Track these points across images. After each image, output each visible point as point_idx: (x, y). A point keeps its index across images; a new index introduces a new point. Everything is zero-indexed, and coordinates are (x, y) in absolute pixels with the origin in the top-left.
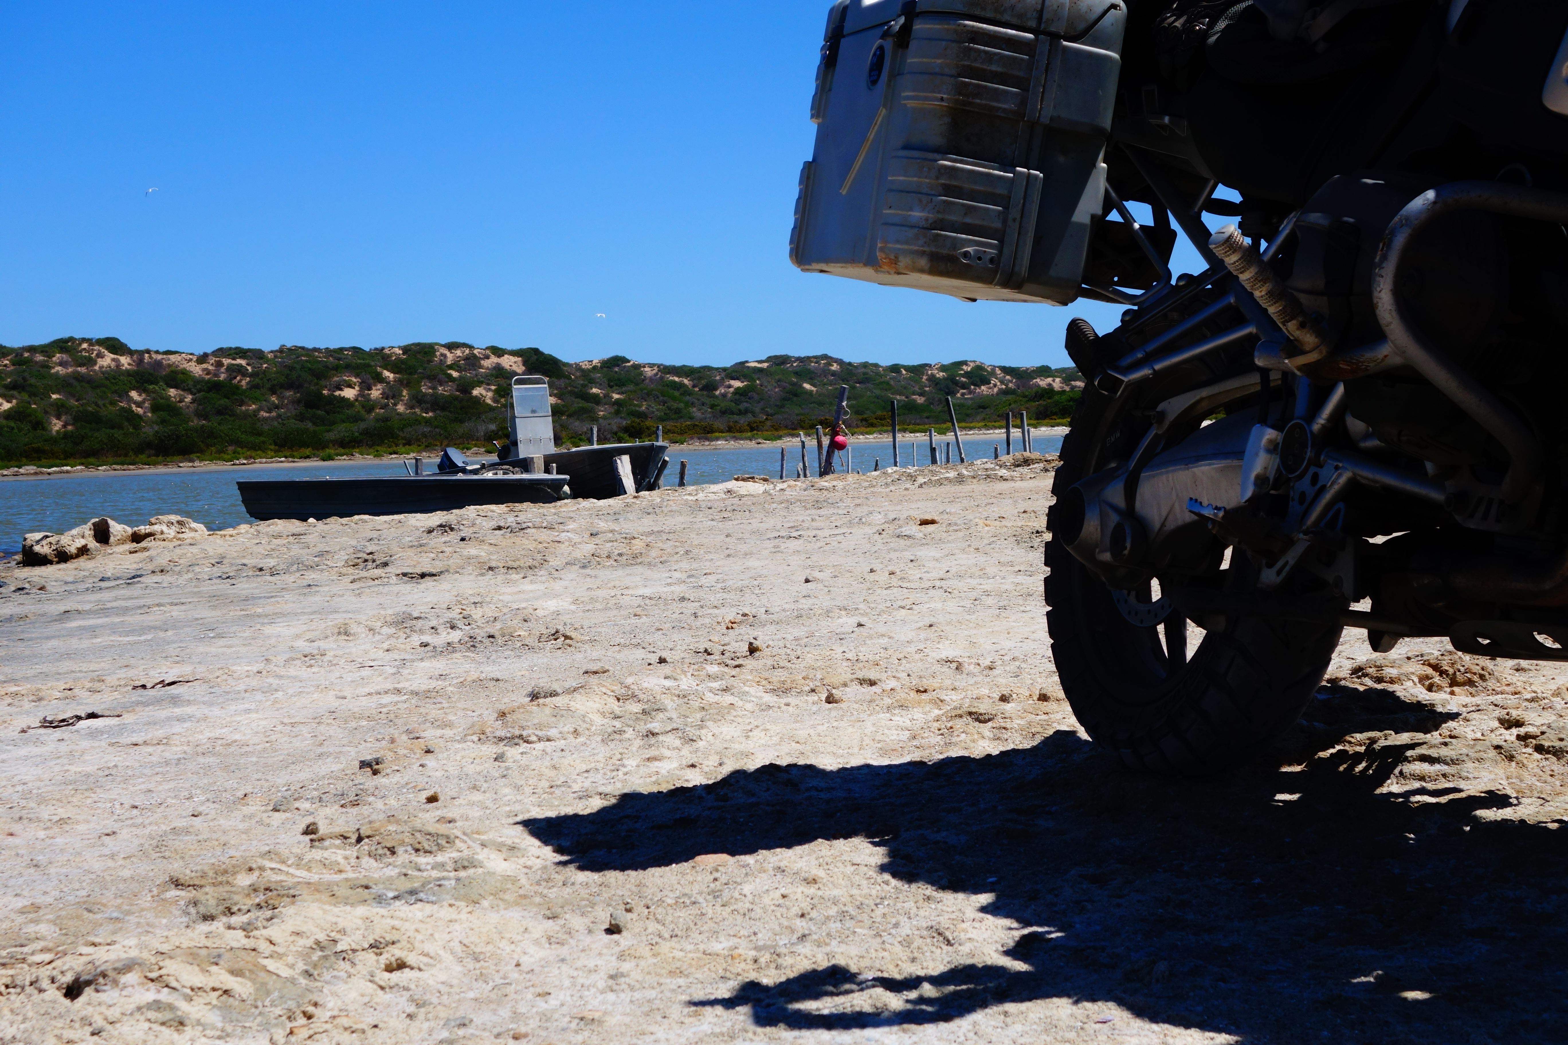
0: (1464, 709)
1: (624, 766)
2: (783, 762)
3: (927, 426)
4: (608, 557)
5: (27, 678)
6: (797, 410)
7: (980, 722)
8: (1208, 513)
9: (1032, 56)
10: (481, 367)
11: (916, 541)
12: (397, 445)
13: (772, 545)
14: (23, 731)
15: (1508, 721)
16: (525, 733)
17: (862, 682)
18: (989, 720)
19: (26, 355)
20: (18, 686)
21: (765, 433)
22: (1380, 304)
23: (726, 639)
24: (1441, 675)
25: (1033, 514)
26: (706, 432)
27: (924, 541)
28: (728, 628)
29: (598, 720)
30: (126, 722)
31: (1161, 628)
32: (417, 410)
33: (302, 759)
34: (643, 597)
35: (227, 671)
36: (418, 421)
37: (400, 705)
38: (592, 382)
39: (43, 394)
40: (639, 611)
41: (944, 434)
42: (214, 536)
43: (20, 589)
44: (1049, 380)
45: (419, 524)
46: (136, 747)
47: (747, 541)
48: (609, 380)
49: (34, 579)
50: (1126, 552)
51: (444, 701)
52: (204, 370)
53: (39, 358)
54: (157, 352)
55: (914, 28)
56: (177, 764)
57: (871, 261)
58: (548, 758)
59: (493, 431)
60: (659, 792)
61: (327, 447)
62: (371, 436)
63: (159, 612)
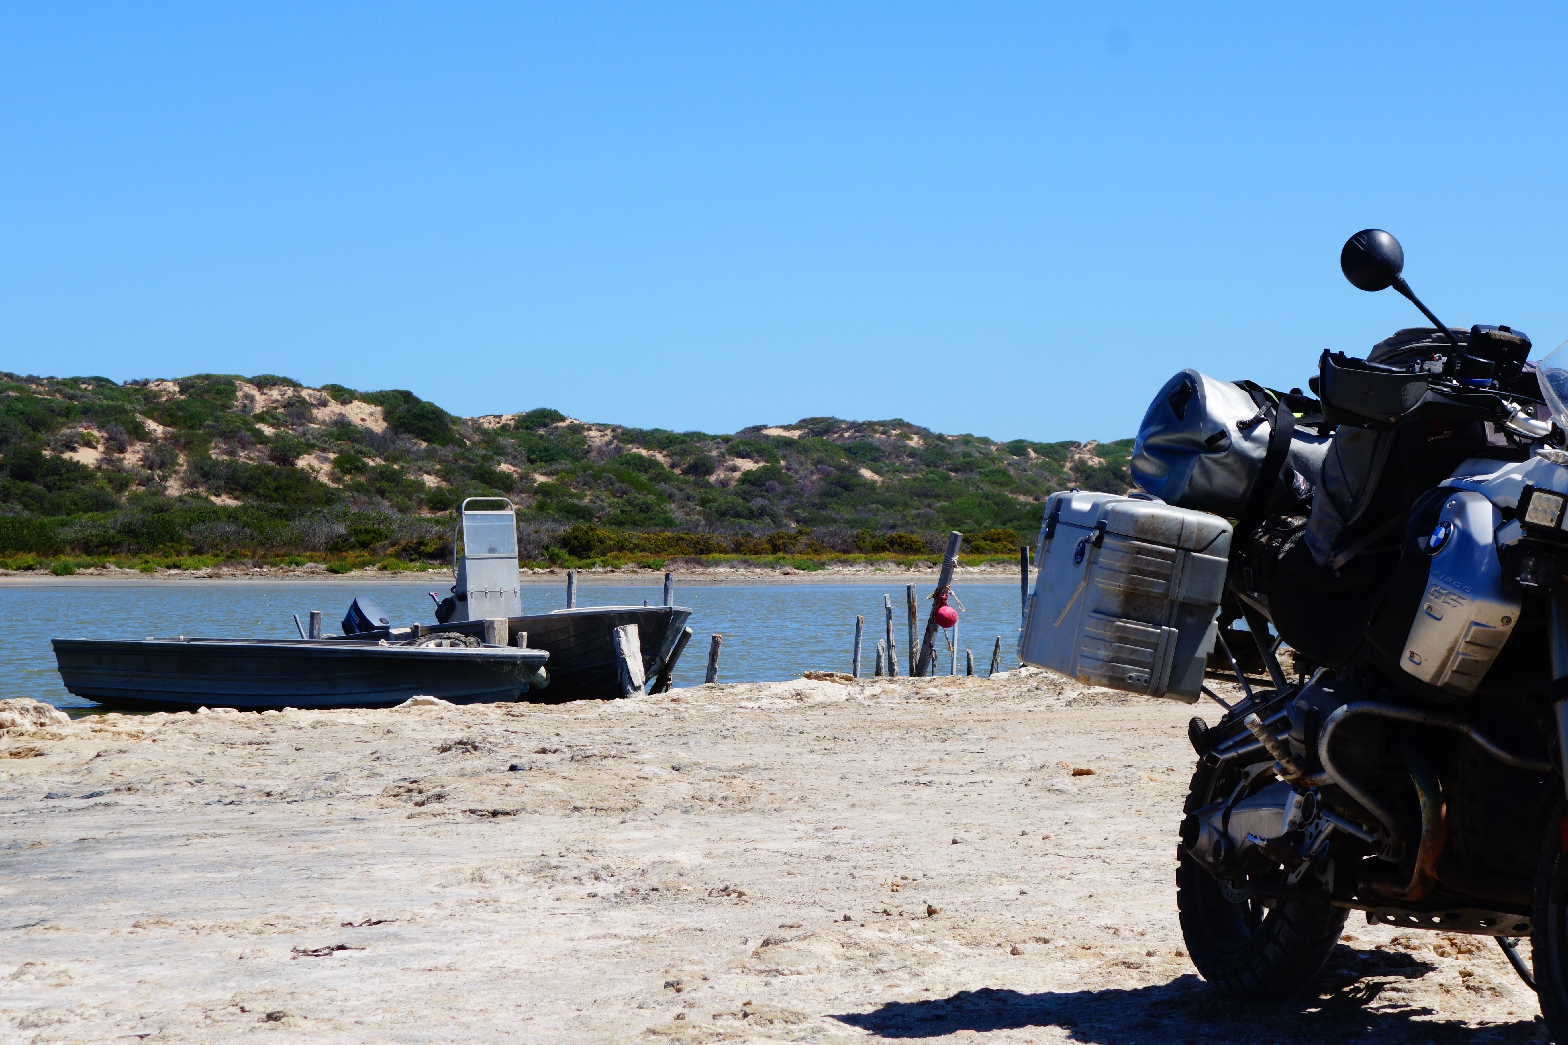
4: (711, 800)
6: (850, 515)
7: (1131, 968)
8: (1258, 842)
9: (1174, 562)
10: (312, 420)
11: (1070, 796)
12: (179, 554)
13: (900, 794)
14: (295, 958)
15: (1464, 973)
16: (780, 968)
17: (1038, 940)
18: (1138, 968)
21: (798, 557)
23: (897, 901)
26: (698, 551)
27: (1078, 798)
28: (893, 890)
29: (833, 960)
32: (202, 490)
34: (782, 853)
36: (209, 512)
40: (789, 869)
47: (869, 786)
48: (530, 450)
50: (1221, 858)
55: (1104, 541)
59: (340, 536)
61: (62, 552)
62: (137, 537)
63: (200, 845)
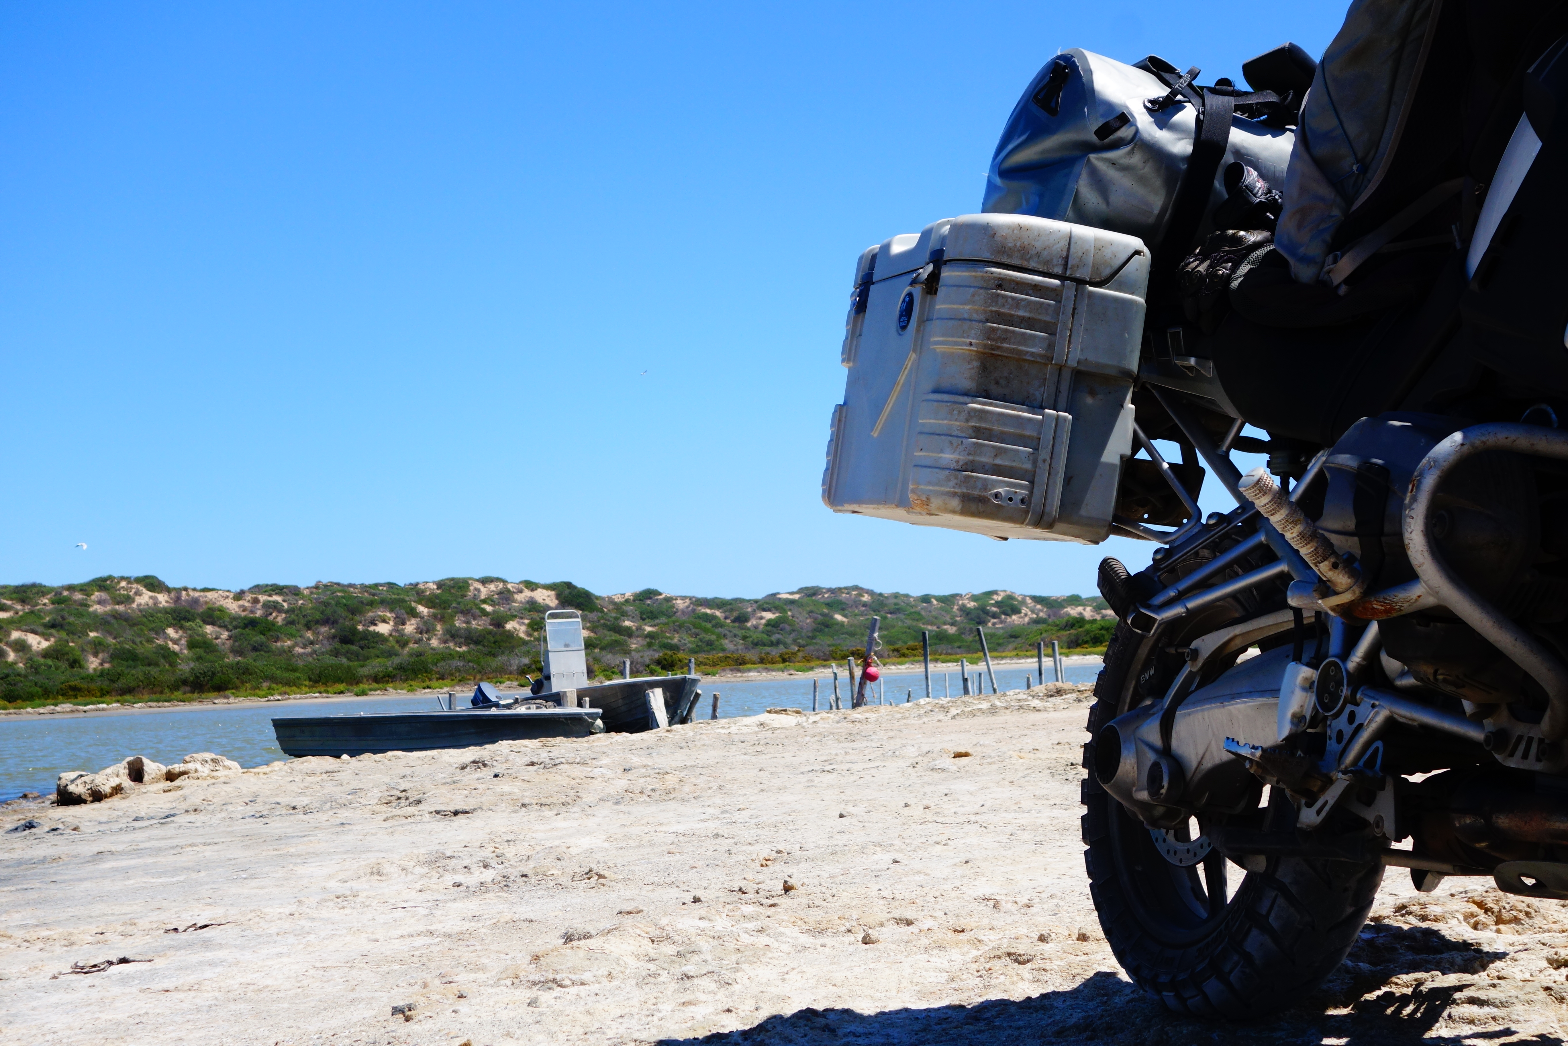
0: (1511, 948)
1: (658, 1011)
2: (820, 1007)
3: (958, 656)
4: (642, 792)
5: (59, 922)
6: (829, 641)
7: (1019, 963)
8: (1245, 752)
9: (1059, 302)
10: (514, 601)
11: (950, 774)
12: (430, 680)
13: (806, 780)
14: (55, 977)
15: (1557, 961)
16: (558, 977)
17: (898, 921)
18: (1028, 961)
19: (65, 593)
20: (50, 930)
21: (797, 664)
22: (1411, 545)
23: (761, 877)
24: (1486, 913)
25: (1067, 746)
26: (739, 663)
27: (958, 774)
28: (762, 866)
29: (632, 962)
30: (158, 967)
31: (1200, 868)
32: (451, 645)
33: (334, 1005)
34: (677, 834)
35: (259, 913)
36: (451, 656)
37: (433, 948)
38: (624, 614)
39: (81, 632)
40: (672, 848)
41: (976, 663)
42: (248, 774)
43: (53, 830)
44: (1080, 609)
45: (452, 760)
46: (167, 993)
47: (780, 775)
48: (642, 613)
49: (67, 820)
50: (1163, 791)
51: (477, 944)
52: (240, 606)
53: (78, 596)
54: (194, 590)
55: (942, 275)
56: (208, 1011)
57: (903, 503)
58: (582, 1003)
59: (525, 665)
60: (695, 1039)
61: (361, 682)
62: (405, 672)
63: (192, 853)
